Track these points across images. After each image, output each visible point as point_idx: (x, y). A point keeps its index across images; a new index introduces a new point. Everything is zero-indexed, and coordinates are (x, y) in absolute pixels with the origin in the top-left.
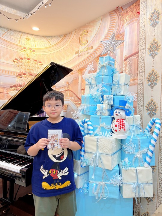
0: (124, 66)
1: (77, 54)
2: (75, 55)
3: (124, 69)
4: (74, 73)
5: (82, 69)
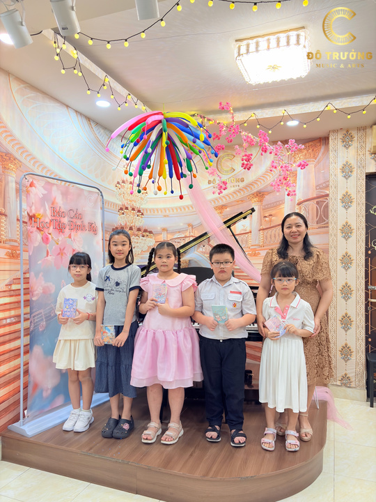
1: (212, 185)
5: (222, 207)
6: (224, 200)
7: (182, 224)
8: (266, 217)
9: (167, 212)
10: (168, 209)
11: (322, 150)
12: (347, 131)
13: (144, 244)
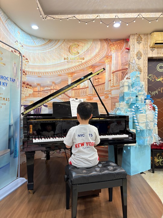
0: (112, 76)
1: (66, 60)
2: (63, 61)
4: (63, 75)
5: (72, 73)
6: (73, 69)
7: (49, 82)
8: (96, 79)
9: (40, 74)
10: (41, 73)
11: (124, 45)
12: (139, 35)
13: (27, 92)
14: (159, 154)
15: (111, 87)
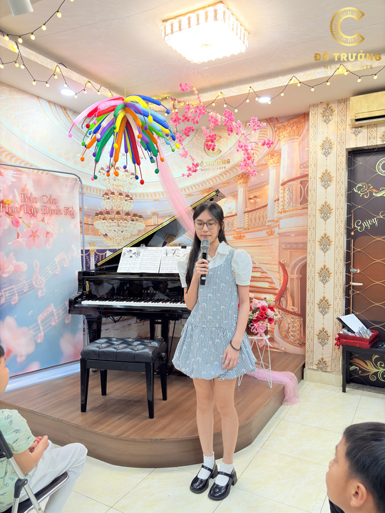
0: (281, 191)
3: (281, 195)
4: (194, 194)
5: (210, 189)
6: (211, 182)
11: (306, 127)
14: (377, 356)
15: (279, 212)
